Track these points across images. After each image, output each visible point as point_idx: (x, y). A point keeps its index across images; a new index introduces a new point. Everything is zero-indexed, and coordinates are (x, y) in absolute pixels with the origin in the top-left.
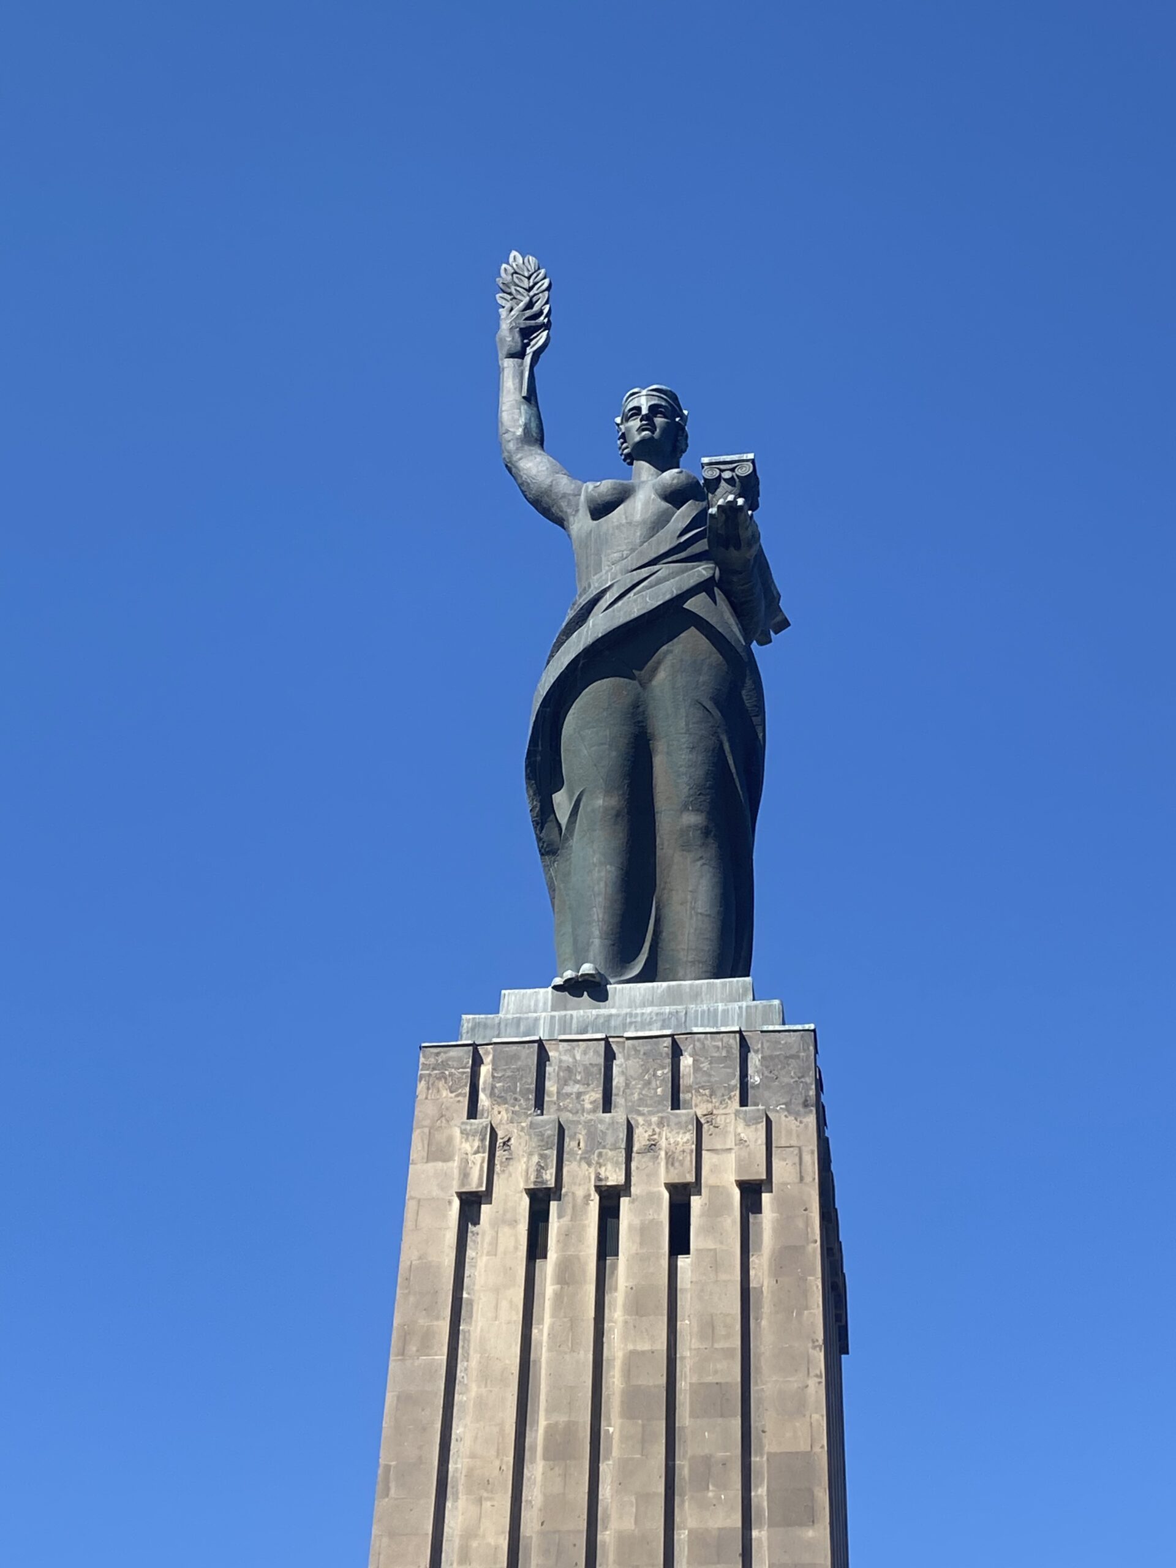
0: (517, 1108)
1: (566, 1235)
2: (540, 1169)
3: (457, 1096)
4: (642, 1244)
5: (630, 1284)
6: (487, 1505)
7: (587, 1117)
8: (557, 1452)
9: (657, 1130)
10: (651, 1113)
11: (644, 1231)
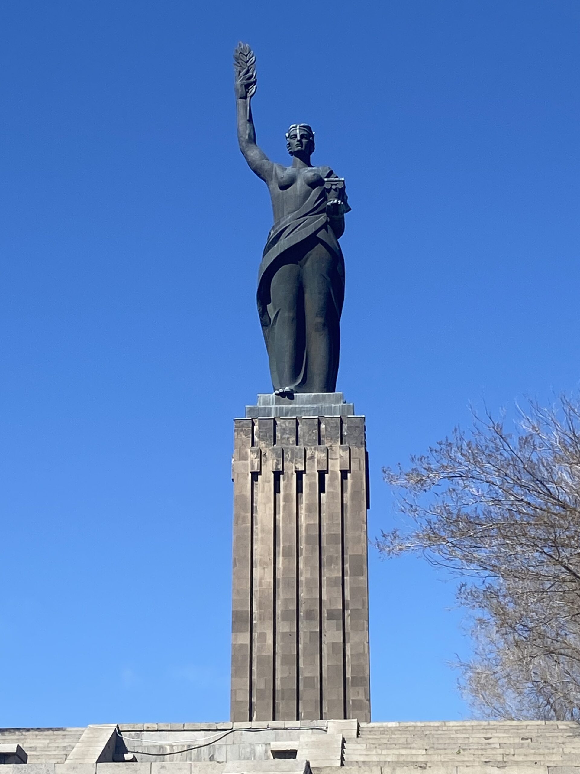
0: (268, 443)
1: (286, 487)
2: (277, 464)
3: (248, 437)
4: (310, 490)
5: (307, 502)
6: (266, 569)
7: (291, 446)
8: (286, 554)
9: (314, 451)
10: (312, 446)
11: (311, 486)
